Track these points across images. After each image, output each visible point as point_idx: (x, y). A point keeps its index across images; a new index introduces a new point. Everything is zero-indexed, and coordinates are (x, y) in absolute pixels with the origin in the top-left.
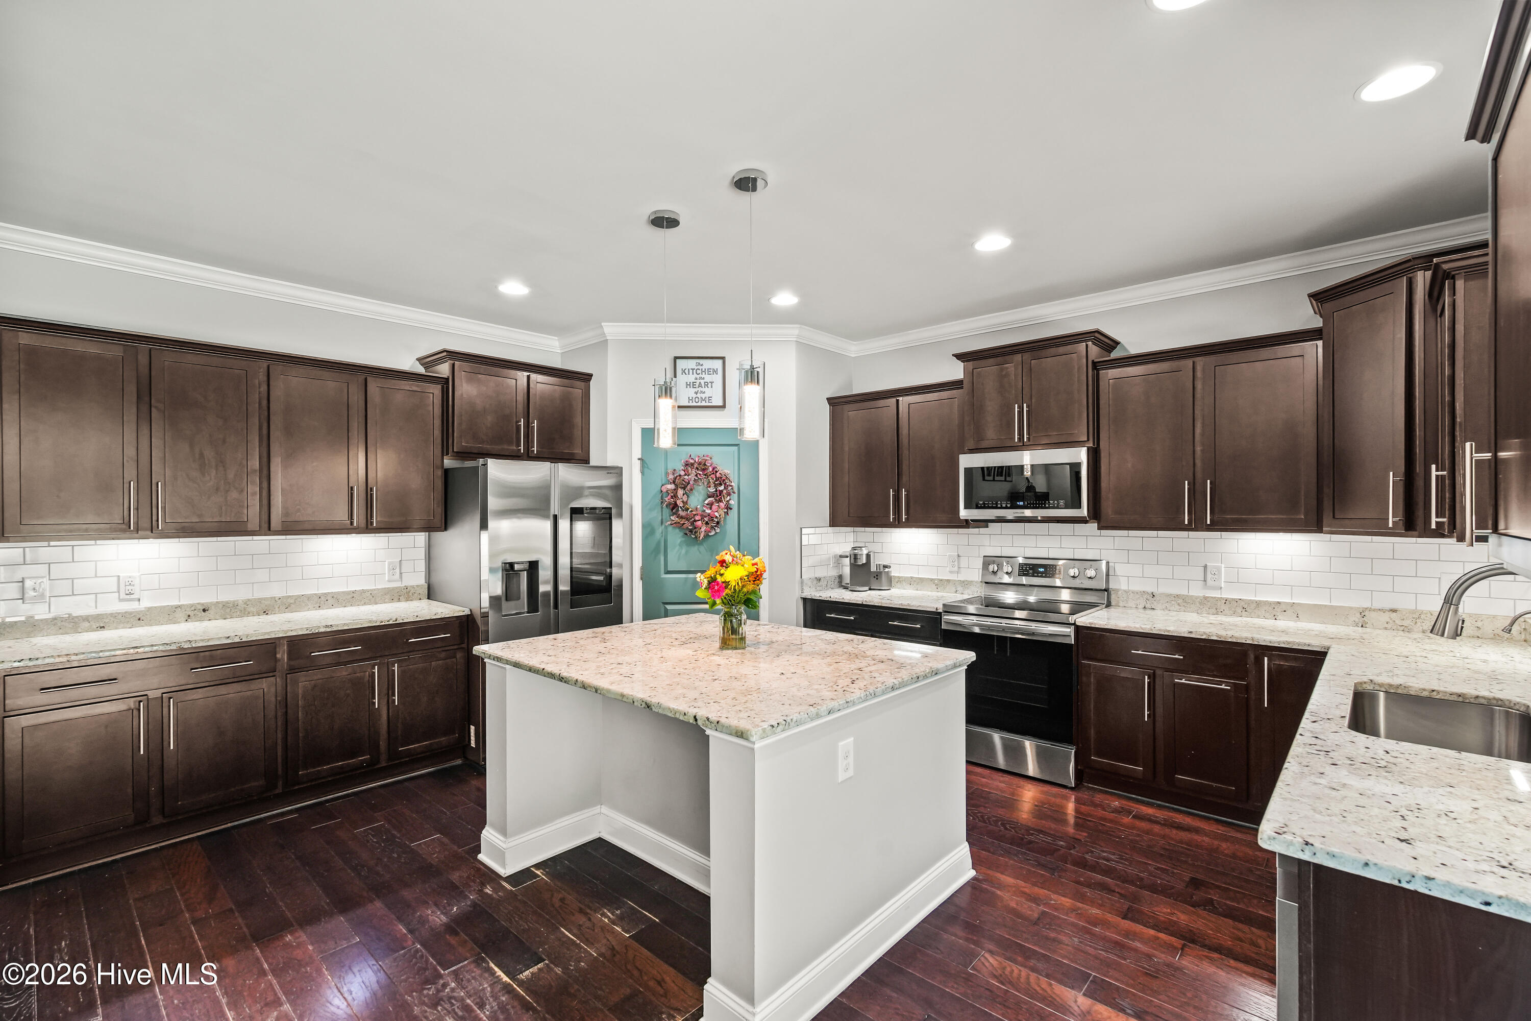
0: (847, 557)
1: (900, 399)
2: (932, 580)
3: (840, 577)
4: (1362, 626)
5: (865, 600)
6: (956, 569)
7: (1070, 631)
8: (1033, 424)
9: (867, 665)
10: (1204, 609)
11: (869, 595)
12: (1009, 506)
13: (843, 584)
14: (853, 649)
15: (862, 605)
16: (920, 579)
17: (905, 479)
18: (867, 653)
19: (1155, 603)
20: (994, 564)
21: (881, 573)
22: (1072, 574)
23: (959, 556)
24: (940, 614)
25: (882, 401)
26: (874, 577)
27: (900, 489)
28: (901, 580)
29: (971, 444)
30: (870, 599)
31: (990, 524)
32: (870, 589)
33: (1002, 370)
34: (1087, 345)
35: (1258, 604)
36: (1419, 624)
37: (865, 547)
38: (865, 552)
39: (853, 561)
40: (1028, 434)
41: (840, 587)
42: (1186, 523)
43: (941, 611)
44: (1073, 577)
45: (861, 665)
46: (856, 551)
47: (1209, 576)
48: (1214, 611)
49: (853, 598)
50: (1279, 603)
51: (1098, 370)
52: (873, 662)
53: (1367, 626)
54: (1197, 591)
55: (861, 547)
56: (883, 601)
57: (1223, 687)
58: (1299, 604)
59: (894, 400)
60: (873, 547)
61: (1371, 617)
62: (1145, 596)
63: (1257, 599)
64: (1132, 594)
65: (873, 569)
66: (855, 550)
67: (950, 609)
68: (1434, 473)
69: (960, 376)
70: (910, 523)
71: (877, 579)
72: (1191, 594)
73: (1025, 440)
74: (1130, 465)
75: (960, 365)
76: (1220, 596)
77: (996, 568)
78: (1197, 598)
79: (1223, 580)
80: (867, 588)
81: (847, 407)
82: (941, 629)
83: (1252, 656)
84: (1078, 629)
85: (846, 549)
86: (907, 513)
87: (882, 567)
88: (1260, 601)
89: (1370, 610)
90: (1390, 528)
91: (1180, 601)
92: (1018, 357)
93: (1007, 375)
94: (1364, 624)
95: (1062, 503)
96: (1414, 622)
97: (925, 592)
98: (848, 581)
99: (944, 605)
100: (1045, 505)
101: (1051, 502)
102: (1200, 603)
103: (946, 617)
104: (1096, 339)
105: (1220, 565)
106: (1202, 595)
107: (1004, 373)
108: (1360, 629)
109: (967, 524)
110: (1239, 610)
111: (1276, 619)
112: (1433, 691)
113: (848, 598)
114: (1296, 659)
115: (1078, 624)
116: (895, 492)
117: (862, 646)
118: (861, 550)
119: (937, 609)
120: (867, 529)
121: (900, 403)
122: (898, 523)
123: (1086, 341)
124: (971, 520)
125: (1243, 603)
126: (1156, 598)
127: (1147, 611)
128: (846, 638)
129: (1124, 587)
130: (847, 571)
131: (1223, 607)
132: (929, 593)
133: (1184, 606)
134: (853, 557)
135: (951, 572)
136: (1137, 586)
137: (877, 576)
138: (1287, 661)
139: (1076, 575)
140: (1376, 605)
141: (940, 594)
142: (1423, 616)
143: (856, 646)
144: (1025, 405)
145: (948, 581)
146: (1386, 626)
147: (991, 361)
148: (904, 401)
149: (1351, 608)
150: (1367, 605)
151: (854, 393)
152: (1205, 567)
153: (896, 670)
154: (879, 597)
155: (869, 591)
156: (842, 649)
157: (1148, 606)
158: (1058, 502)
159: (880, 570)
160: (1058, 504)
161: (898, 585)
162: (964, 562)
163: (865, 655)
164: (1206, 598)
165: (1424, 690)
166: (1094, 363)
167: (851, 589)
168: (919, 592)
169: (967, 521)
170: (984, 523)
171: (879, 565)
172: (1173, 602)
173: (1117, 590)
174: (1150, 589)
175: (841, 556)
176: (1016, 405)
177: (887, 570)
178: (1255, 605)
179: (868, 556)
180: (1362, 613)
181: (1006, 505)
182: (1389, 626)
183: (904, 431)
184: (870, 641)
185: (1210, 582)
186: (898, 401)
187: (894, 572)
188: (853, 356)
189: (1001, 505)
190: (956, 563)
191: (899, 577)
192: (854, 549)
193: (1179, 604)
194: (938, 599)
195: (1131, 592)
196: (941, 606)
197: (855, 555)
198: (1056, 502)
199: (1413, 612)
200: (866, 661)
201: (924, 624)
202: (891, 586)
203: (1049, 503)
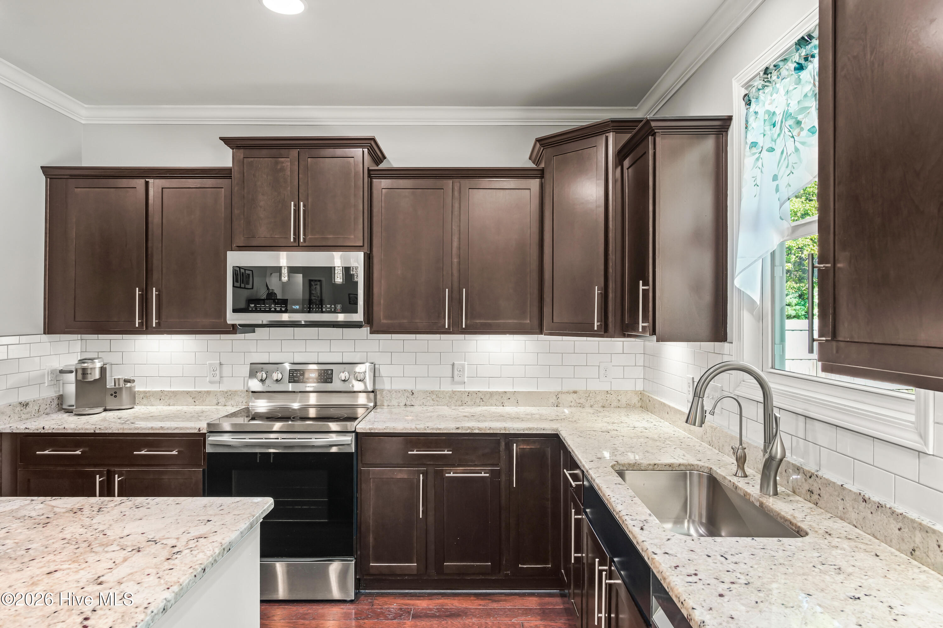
0: (71, 372)
1: (151, 181)
2: (188, 393)
3: (61, 398)
4: (557, 406)
5: (98, 427)
6: (217, 378)
7: (349, 439)
8: (310, 225)
9: (111, 565)
10: (452, 402)
11: (104, 420)
12: (283, 309)
13: (64, 407)
14: (82, 531)
15: (94, 434)
16: (173, 392)
17: (156, 276)
18: (108, 533)
19: (414, 400)
20: (262, 371)
21: (121, 389)
22: (343, 379)
23: (221, 364)
24: (204, 434)
25: (124, 180)
26: (112, 395)
27: (149, 288)
28: (148, 395)
29: (239, 240)
30: (106, 424)
31: (257, 329)
32: (105, 410)
33: (277, 163)
34: (363, 151)
35: (492, 394)
36: (589, 401)
37: (98, 358)
38: (98, 364)
39: (80, 377)
40: (304, 234)
41: (59, 410)
42: (447, 327)
43: (206, 432)
44: (344, 381)
45: (100, 569)
46: (86, 365)
47: (456, 373)
48: (460, 403)
49: (80, 427)
50: (505, 392)
51: (371, 179)
52: (123, 554)
53: (560, 405)
54: (447, 387)
55: (92, 359)
56: (126, 426)
57: (483, 475)
58: (518, 392)
59: (142, 181)
60: (109, 358)
61: (562, 397)
62: (406, 394)
63: (490, 390)
64: (395, 393)
65: (110, 384)
66: (84, 363)
67: (214, 429)
68: (641, 287)
69: (228, 163)
70: (160, 330)
71: (115, 397)
72: (442, 389)
73: (302, 241)
74: (399, 272)
75: (229, 152)
76: (463, 390)
77: (264, 376)
78: (448, 392)
79: (466, 376)
80: (101, 409)
81: (72, 182)
82: (205, 453)
83: (503, 444)
84: (359, 437)
85: (72, 361)
86: (159, 317)
87: (122, 383)
88: (493, 392)
89: (562, 393)
90: (596, 331)
91: (434, 397)
92: (294, 153)
93: (282, 170)
94: (558, 404)
95: (339, 307)
96: (586, 400)
97: (179, 408)
98: (73, 402)
99: (209, 425)
100: (322, 309)
101: (328, 306)
102: (450, 397)
103: (212, 439)
104: (371, 147)
105: (464, 362)
106: (450, 390)
107: (279, 167)
108: (556, 408)
109: (233, 329)
110: (478, 400)
111: (503, 406)
112: (655, 465)
113: (73, 426)
114: (534, 442)
115: (358, 431)
116: (143, 291)
117: (99, 518)
118: (93, 363)
119: (199, 430)
120: (101, 336)
121: (151, 186)
122: (147, 328)
123: (363, 147)
124: (239, 325)
125: (480, 395)
126: (416, 395)
127: (407, 409)
128: (69, 506)
129: (387, 387)
130: (71, 389)
131: (467, 399)
132: (185, 408)
133: (437, 400)
134: (80, 372)
135: (211, 382)
136: (398, 385)
137: (116, 393)
138: (528, 445)
139: (347, 378)
140: (565, 389)
141: (198, 408)
142: (591, 395)
143: (87, 521)
144: (302, 203)
145: (208, 393)
146: (571, 404)
147: (264, 152)
148: (155, 185)
149: (551, 392)
150: (559, 389)
151: (84, 165)
152: (453, 365)
153: (167, 565)
154: (119, 421)
155: (104, 414)
156: (61, 536)
157: (408, 403)
158: (335, 306)
159: (119, 385)
160: (335, 308)
161: (145, 402)
162: (227, 370)
163: (104, 540)
164: (454, 392)
165: (650, 465)
166: (369, 170)
167: (77, 413)
168: (171, 408)
169: (234, 326)
170: (250, 328)
171: (119, 379)
172: (428, 398)
173: (382, 390)
174: (410, 387)
175: (62, 372)
176: (292, 203)
177: (129, 385)
178: (488, 395)
179: (103, 370)
180: (557, 395)
181: (281, 309)
182: (572, 404)
183: (155, 219)
184: (112, 504)
185: (456, 378)
186: (147, 183)
187: (138, 388)
188: (83, 122)
189: (276, 309)
190: (218, 372)
191: (145, 392)
192: (82, 361)
193: (433, 400)
194: (198, 416)
195: (394, 392)
196: (205, 426)
197: (84, 371)
198: (333, 306)
199: (586, 391)
200: (109, 555)
201: (181, 449)
202: (134, 403)
203: (326, 307)
